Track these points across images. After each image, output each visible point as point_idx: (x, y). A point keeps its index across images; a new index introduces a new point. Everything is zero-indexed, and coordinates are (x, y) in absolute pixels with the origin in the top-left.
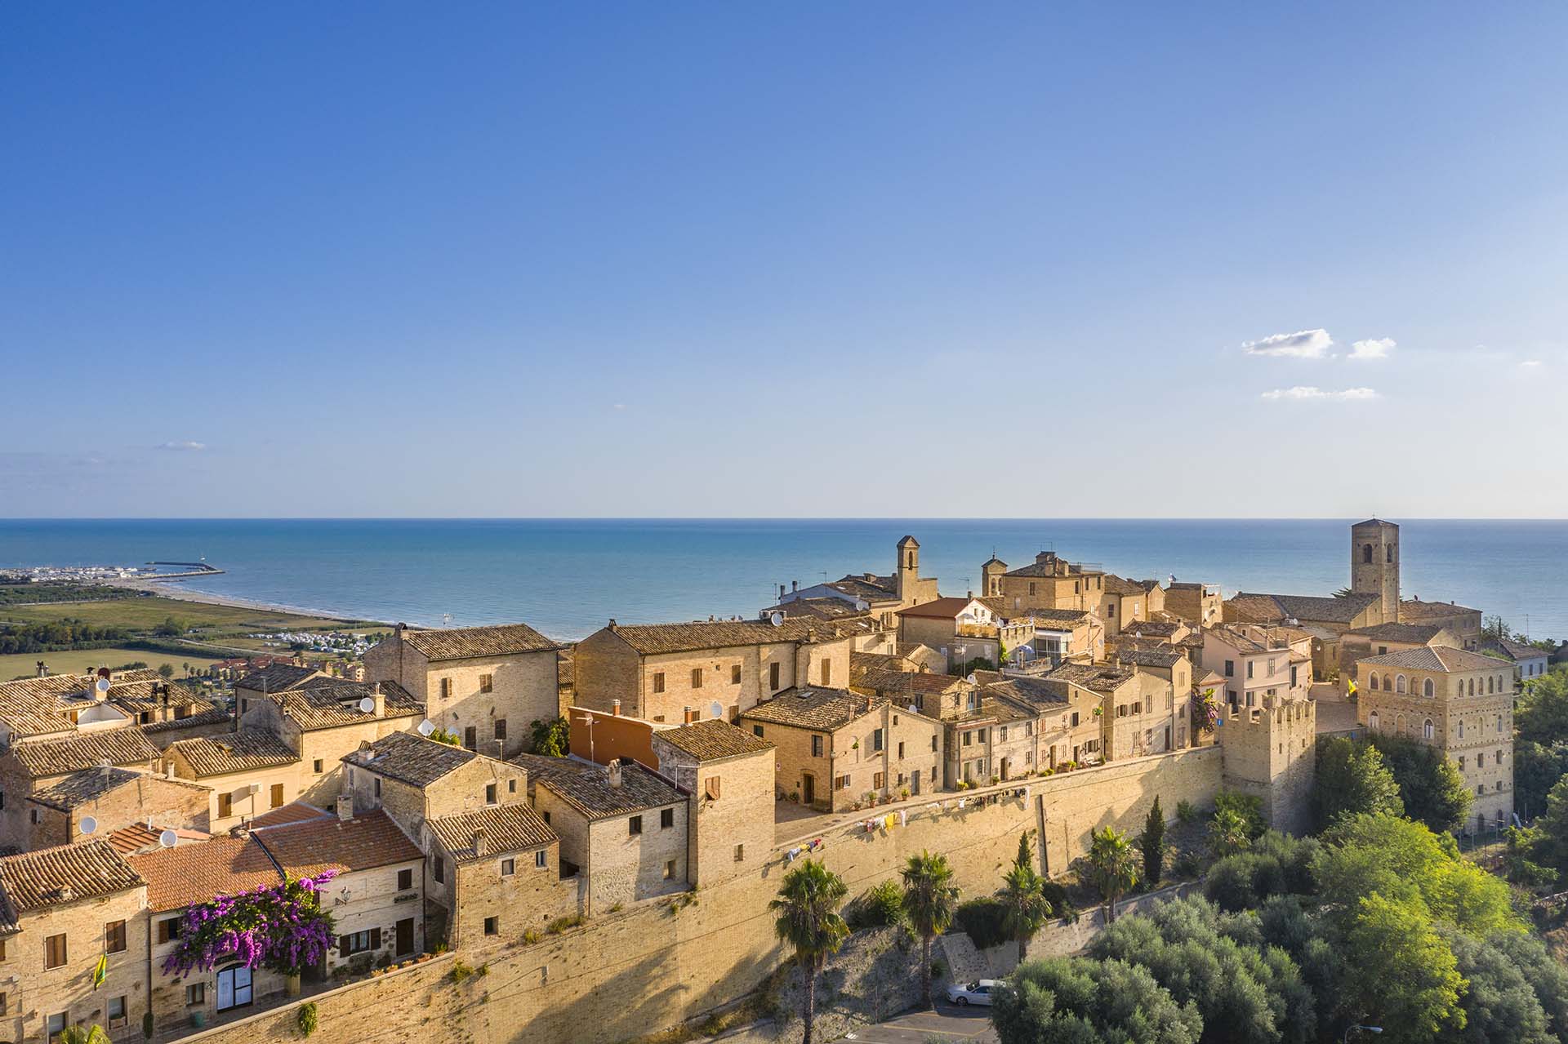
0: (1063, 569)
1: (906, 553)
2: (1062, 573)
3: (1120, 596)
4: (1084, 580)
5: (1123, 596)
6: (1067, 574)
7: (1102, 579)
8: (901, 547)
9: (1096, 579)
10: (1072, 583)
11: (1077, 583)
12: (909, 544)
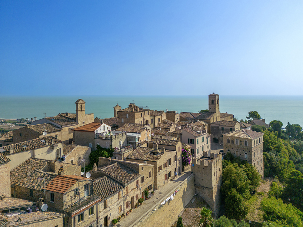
0: (137, 109)
1: (79, 106)
2: (137, 110)
3: (154, 116)
4: (144, 112)
5: (155, 116)
6: (138, 111)
7: (149, 111)
8: (77, 104)
9: (147, 112)
10: (140, 113)
11: (142, 113)
12: (80, 102)
